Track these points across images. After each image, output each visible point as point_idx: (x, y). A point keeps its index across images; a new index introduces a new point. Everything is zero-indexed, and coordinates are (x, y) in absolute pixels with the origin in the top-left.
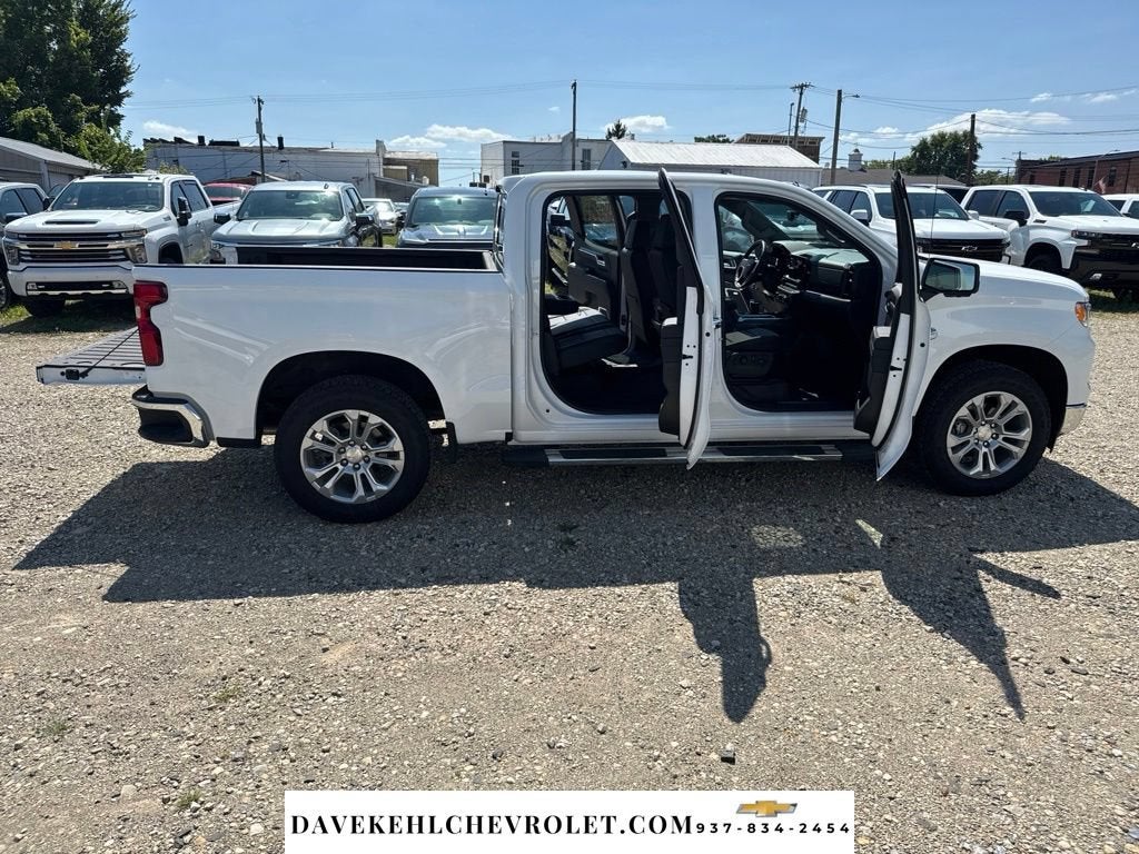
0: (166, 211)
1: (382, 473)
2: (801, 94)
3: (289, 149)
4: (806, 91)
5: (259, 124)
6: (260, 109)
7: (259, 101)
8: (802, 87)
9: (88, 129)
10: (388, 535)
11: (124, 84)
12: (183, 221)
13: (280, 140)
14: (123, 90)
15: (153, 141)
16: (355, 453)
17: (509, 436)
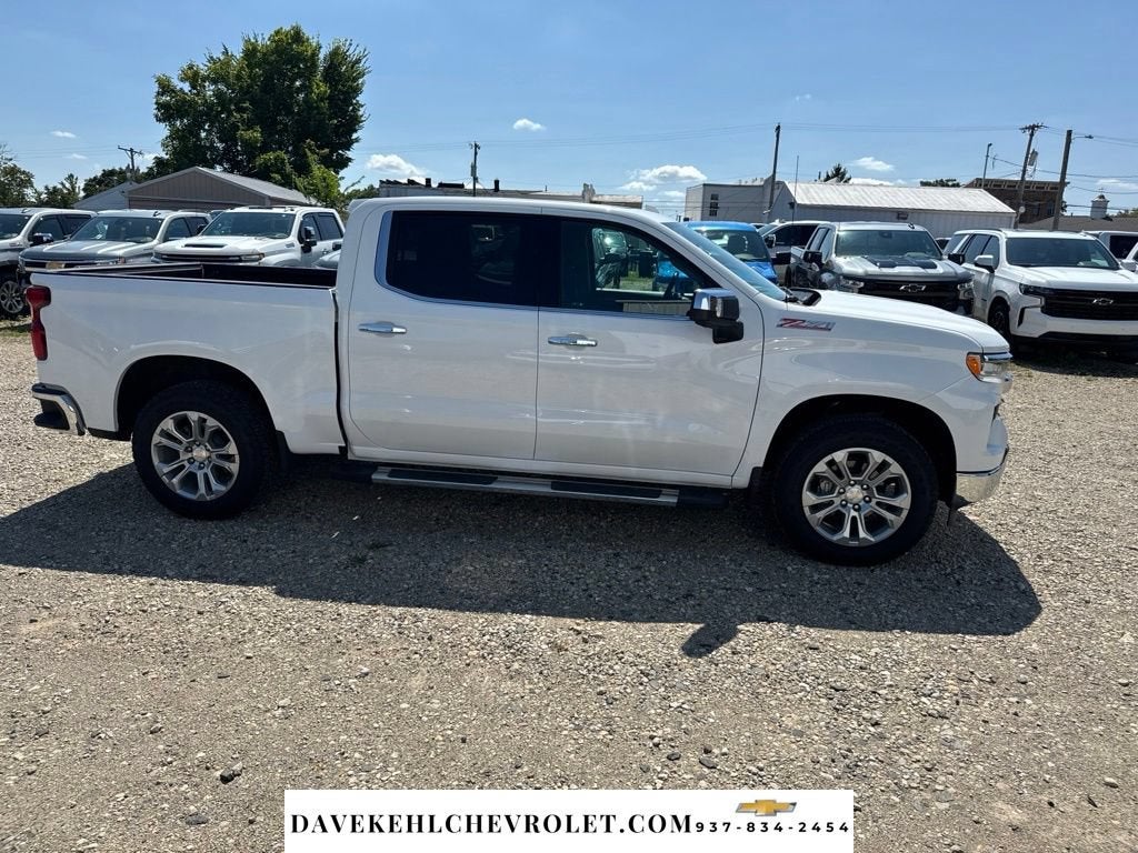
0: (293, 238)
1: (222, 475)
2: (1032, 135)
3: (504, 192)
4: (1037, 133)
5: (474, 168)
6: (476, 154)
7: (476, 146)
8: (1033, 128)
9: (318, 170)
10: (212, 534)
11: (356, 131)
12: (306, 249)
13: (497, 183)
14: (354, 136)
15: (388, 182)
16: (201, 453)
17: (344, 450)
